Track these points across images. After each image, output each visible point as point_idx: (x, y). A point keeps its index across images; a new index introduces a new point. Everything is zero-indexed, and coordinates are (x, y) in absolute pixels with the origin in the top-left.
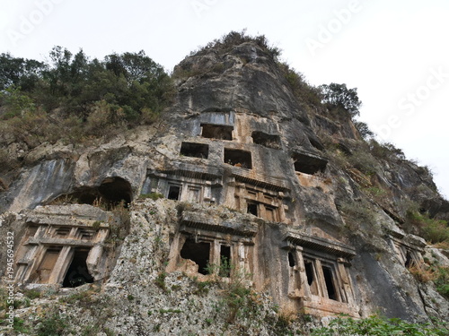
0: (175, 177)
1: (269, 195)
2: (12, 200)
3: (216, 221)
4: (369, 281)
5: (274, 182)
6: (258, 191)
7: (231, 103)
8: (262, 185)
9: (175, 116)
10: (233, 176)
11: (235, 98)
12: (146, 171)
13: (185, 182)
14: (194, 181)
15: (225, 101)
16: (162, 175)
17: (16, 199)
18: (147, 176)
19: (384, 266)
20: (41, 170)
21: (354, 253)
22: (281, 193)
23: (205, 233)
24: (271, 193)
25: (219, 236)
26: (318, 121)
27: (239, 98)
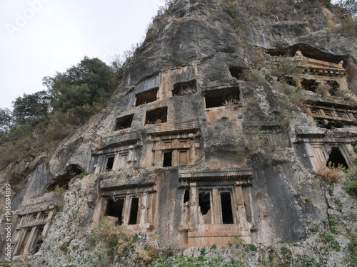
0: (109, 150)
1: (183, 139)
2: (22, 198)
3: (123, 182)
4: (270, 195)
5: (184, 127)
6: (173, 139)
7: (158, 66)
8: (175, 133)
9: (118, 97)
10: (149, 134)
11: (160, 60)
12: (90, 153)
13: (117, 152)
14: (122, 148)
15: (153, 67)
16: (100, 152)
17: (25, 197)
18: (92, 156)
19: (285, 177)
20: (37, 173)
21: (250, 173)
22: (191, 135)
23: (119, 192)
24: (185, 137)
25: (128, 192)
26: (277, 30)
27: (163, 59)
